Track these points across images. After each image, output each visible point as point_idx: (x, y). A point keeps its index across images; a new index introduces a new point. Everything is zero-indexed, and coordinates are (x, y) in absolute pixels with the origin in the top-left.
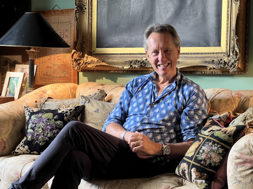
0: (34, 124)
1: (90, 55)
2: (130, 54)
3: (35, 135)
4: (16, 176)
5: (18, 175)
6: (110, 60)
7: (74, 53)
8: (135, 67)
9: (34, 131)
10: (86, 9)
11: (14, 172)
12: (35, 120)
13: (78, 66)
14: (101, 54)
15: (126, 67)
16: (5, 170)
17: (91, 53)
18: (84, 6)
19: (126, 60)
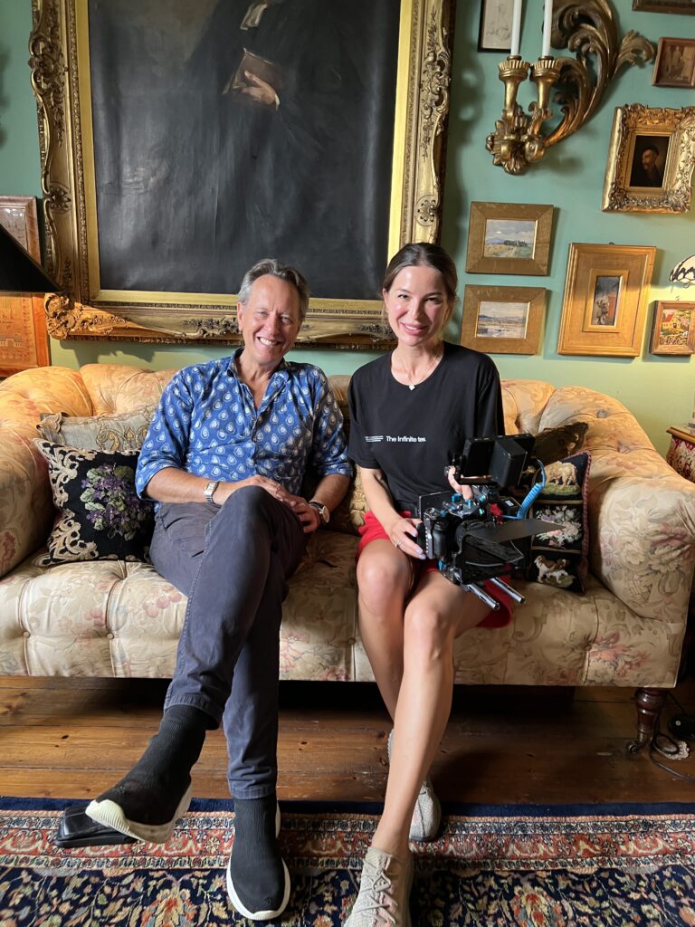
0: (101, 491)
1: (88, 304)
2: (191, 306)
3: (112, 516)
4: (92, 622)
5: (99, 619)
6: (143, 318)
7: (51, 298)
8: (213, 334)
9: (105, 506)
10: (69, 200)
11: (83, 613)
12: (99, 481)
13: (63, 328)
14: (116, 304)
15: (193, 334)
16: (52, 612)
17: (89, 300)
18: (65, 193)
19: (185, 319)
